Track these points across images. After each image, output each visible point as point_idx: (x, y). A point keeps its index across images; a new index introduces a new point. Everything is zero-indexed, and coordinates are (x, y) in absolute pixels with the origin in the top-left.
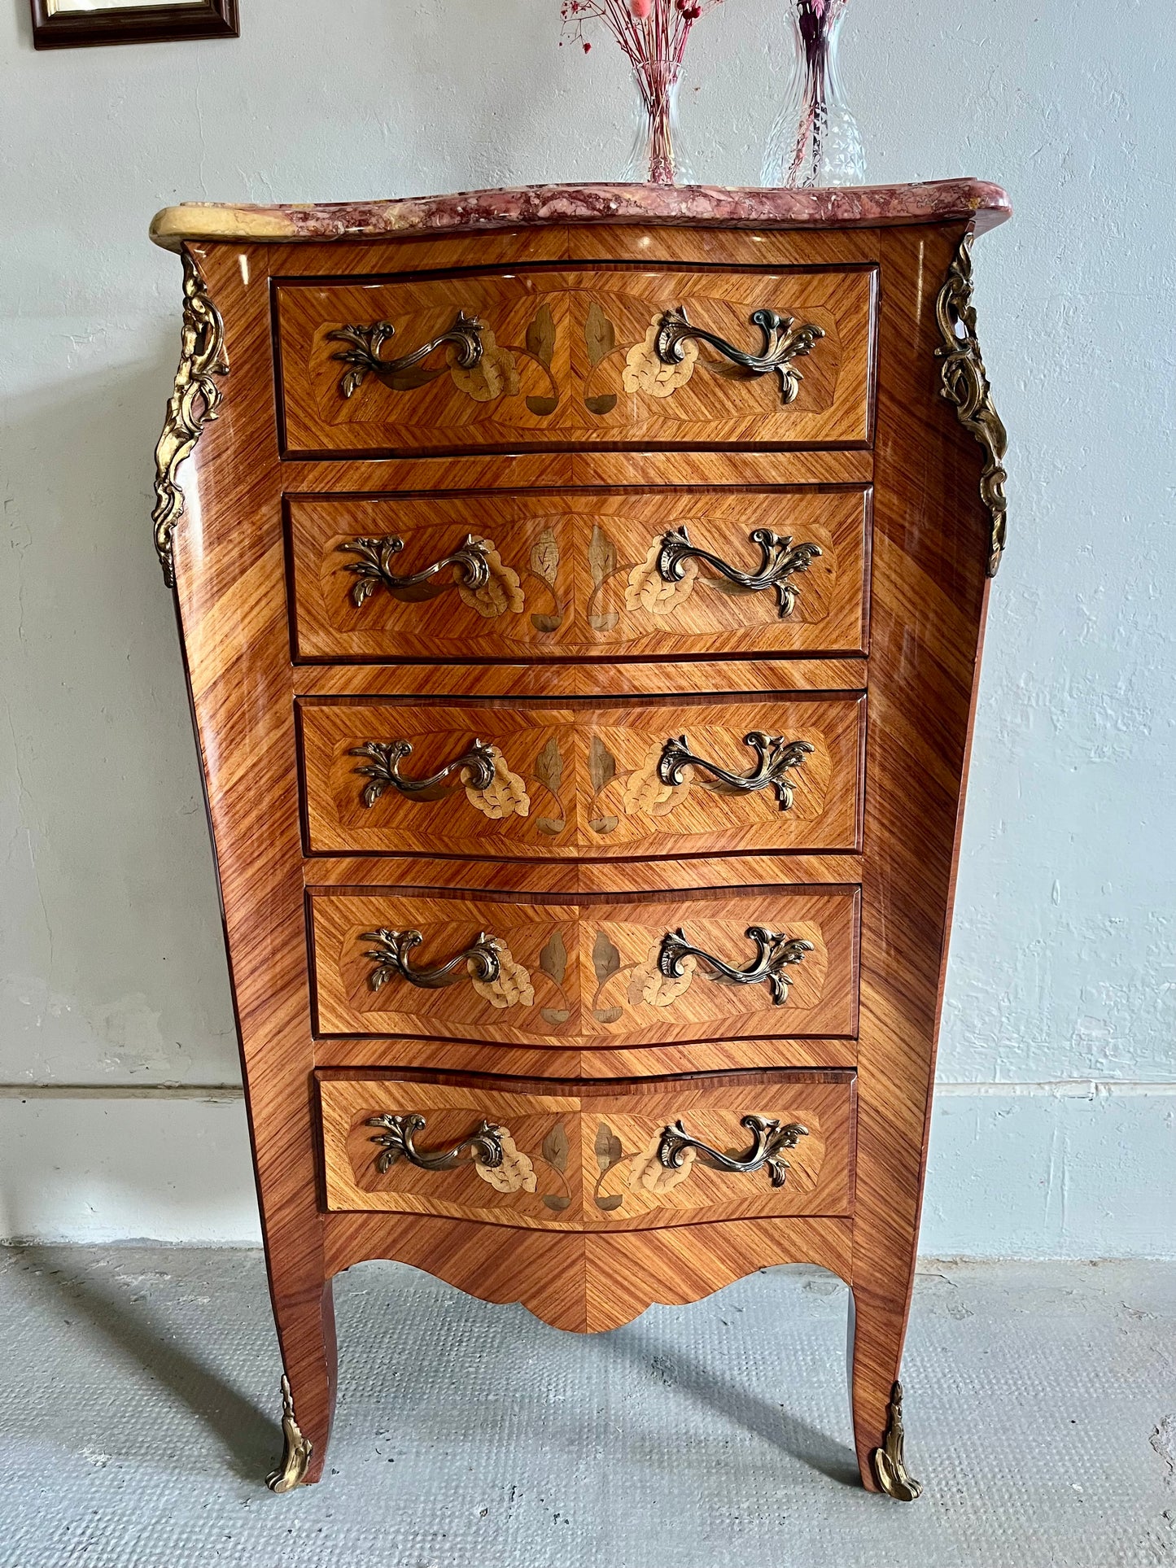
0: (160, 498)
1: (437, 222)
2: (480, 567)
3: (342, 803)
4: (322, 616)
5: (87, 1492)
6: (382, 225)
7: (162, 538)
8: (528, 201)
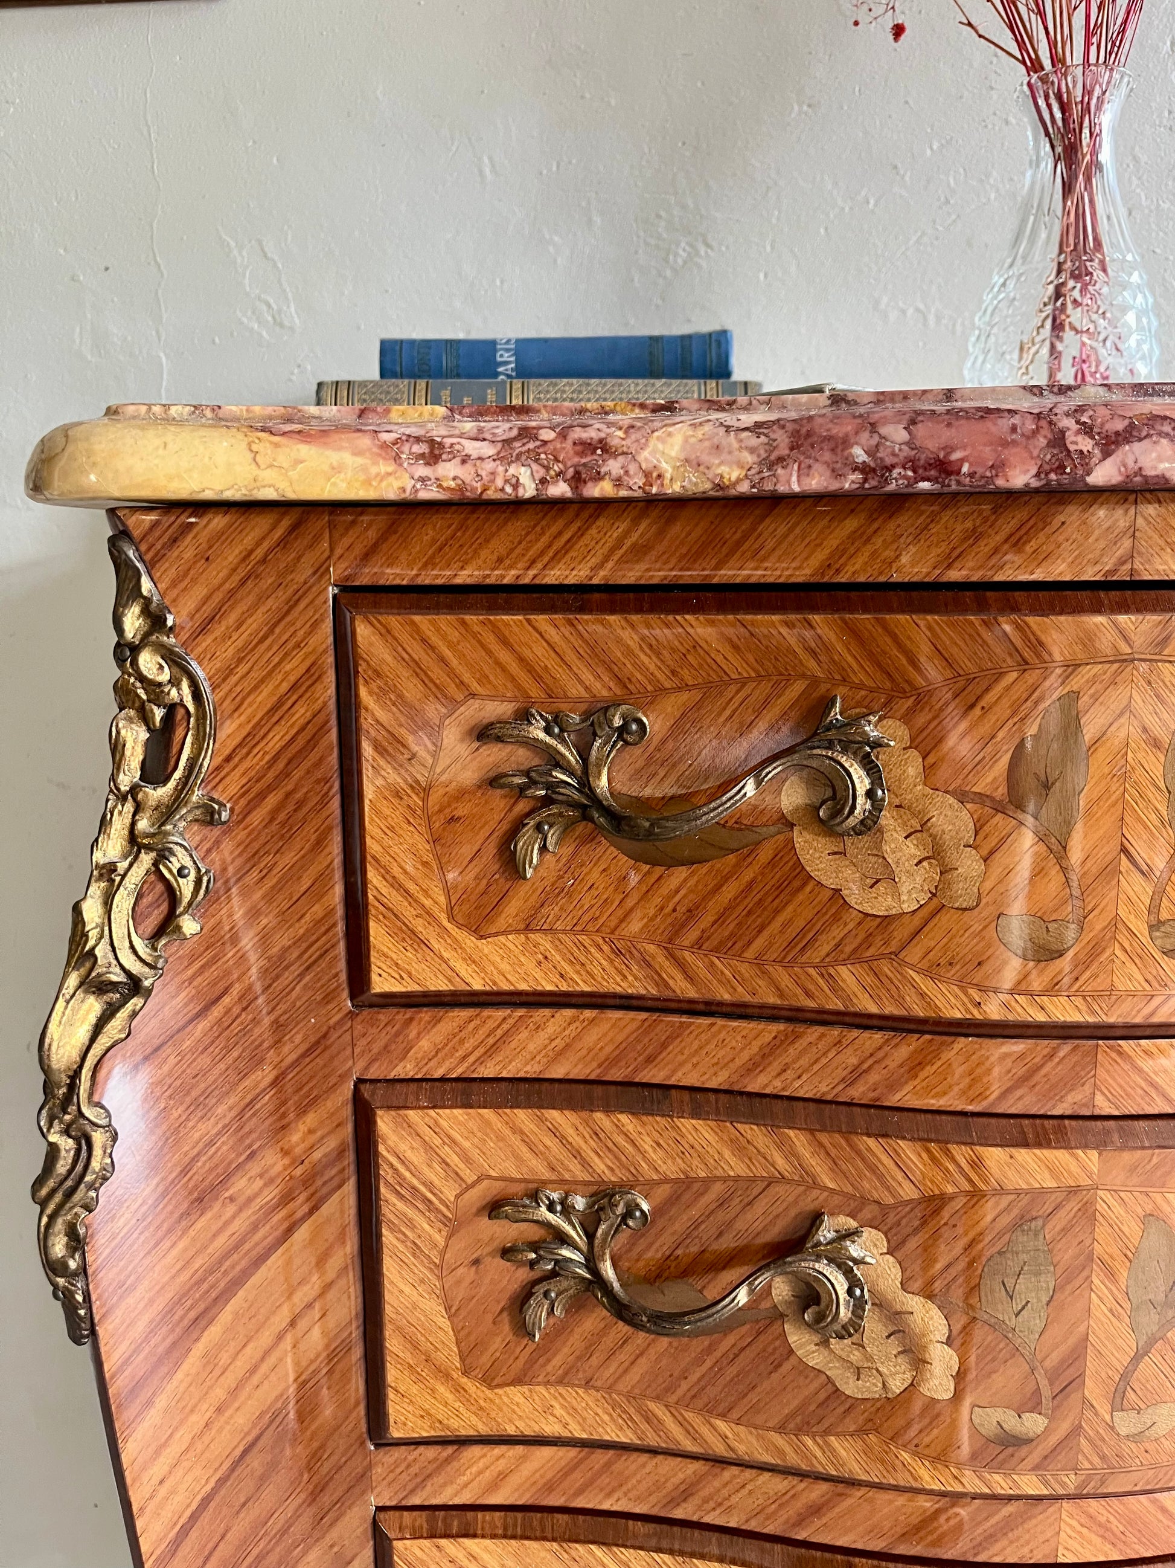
0: (53, 1152)
1: (791, 481)
2: (850, 1292)
4: (449, 1355)
6: (639, 481)
7: (59, 1247)
8: (1059, 440)
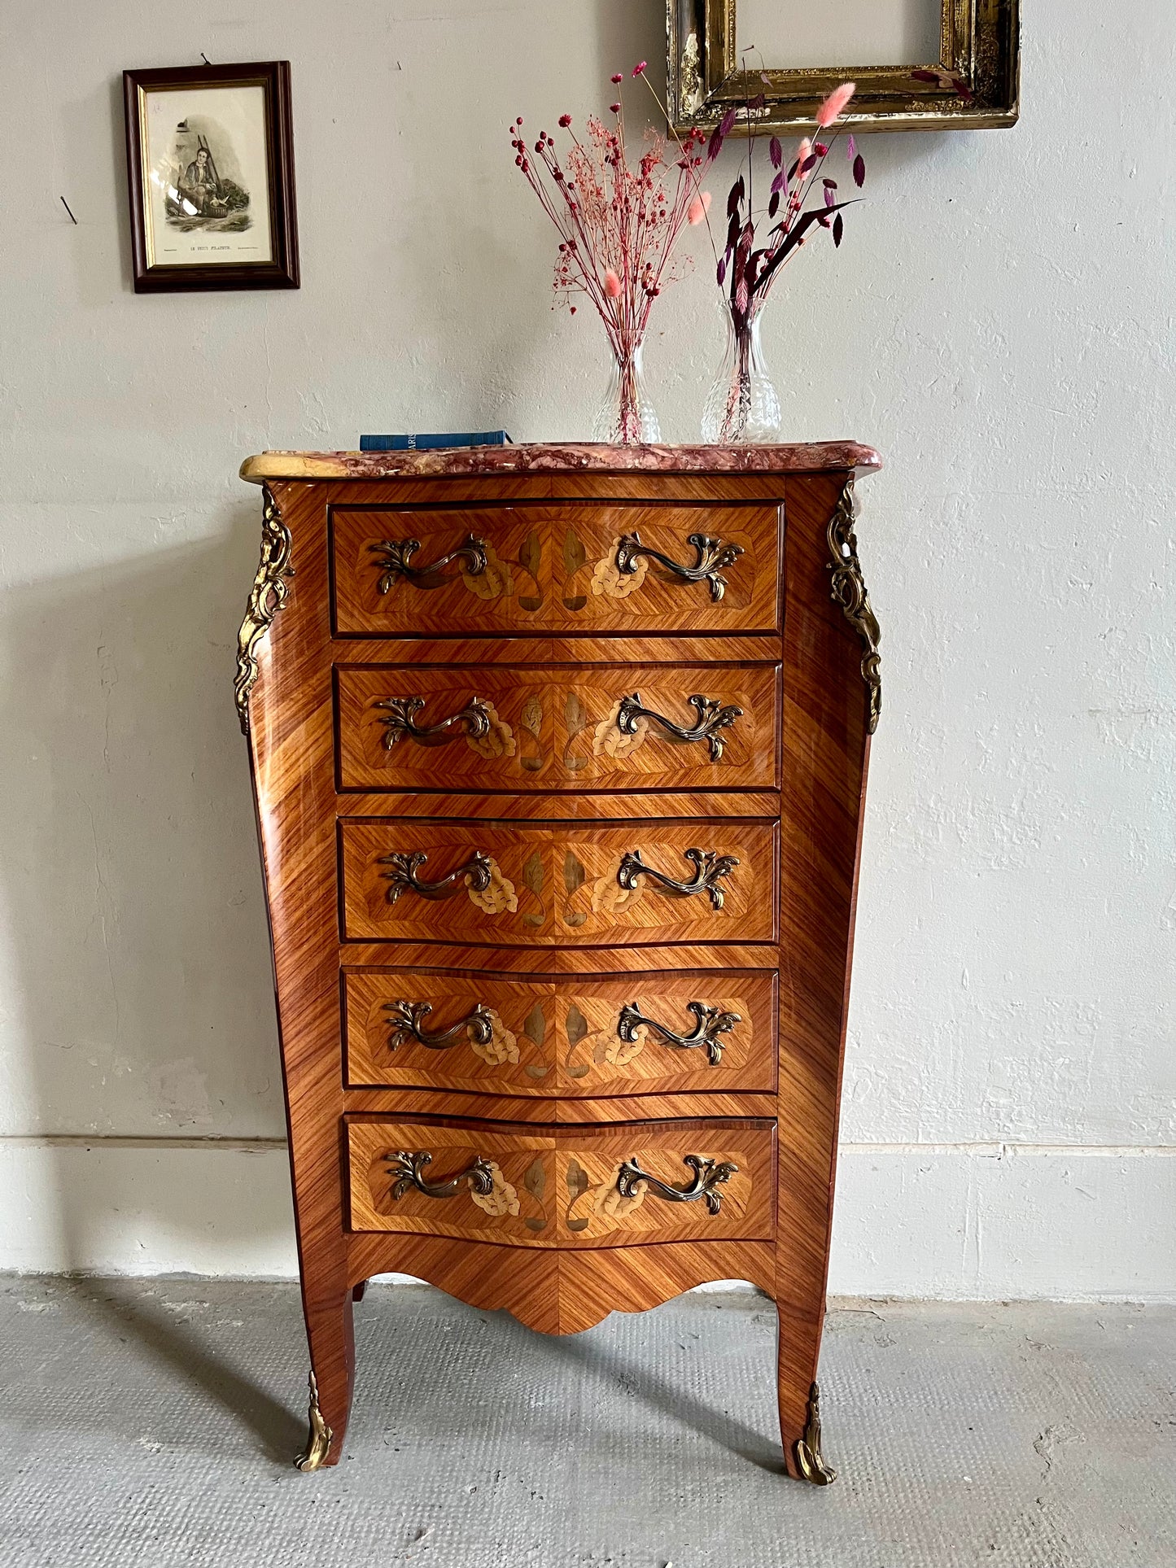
0: (240, 668)
1: (454, 470)
2: (483, 722)
3: (371, 900)
4: (361, 757)
5: (145, 1472)
6: (413, 470)
7: (241, 698)
8: (521, 457)
